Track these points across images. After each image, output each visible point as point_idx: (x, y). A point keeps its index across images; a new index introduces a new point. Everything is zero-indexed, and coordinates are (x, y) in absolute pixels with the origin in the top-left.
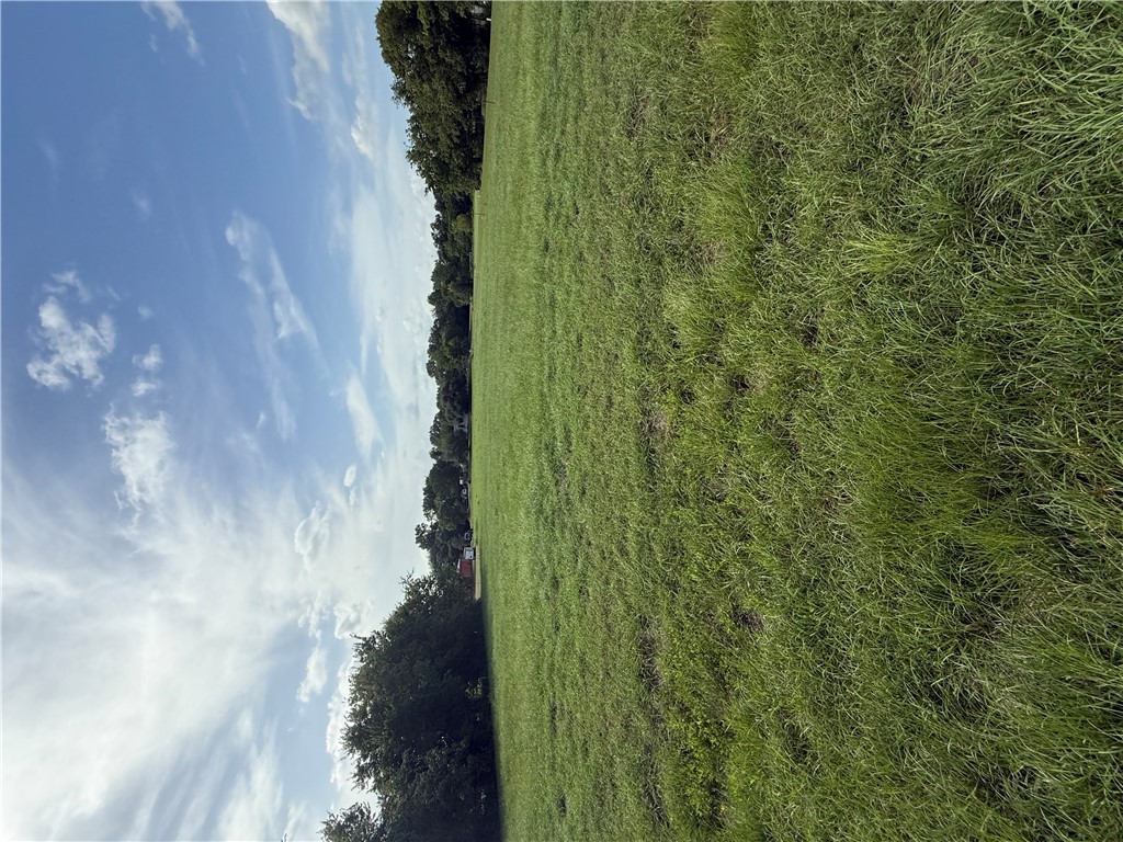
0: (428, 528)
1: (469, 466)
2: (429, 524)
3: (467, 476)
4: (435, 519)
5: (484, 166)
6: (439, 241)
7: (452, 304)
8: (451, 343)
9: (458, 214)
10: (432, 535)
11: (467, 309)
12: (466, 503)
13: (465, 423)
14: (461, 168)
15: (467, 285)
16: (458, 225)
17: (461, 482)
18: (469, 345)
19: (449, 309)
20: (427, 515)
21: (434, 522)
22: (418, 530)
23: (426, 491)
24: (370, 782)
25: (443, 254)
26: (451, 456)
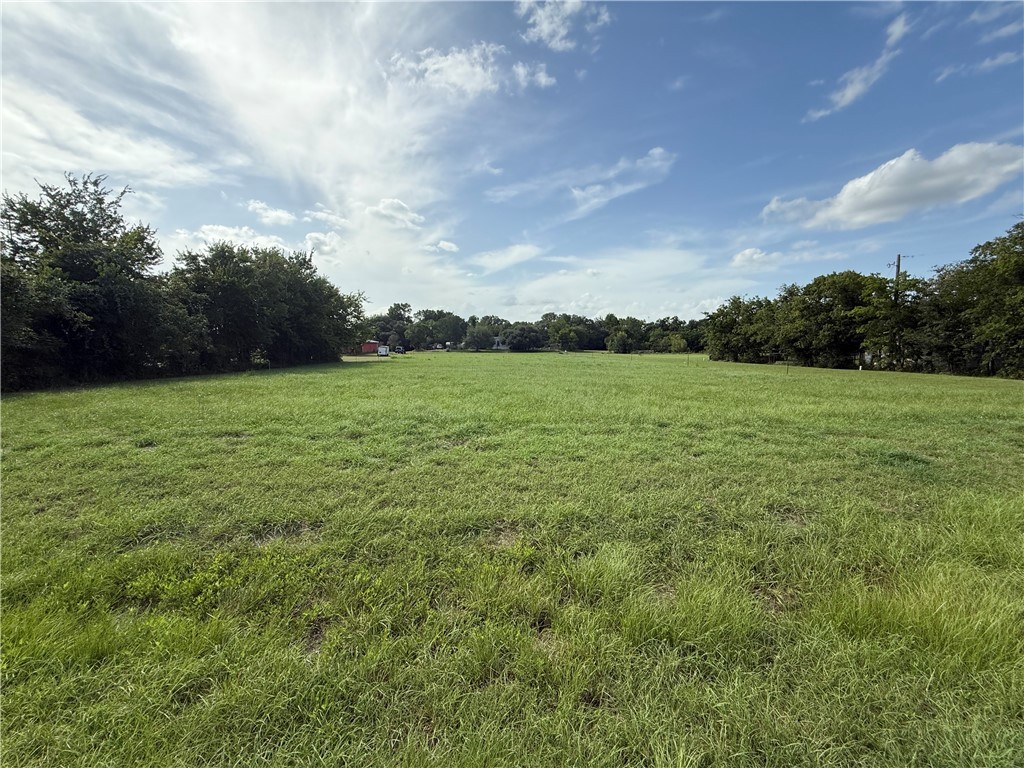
0: (407, 315)
1: (462, 350)
2: (411, 315)
3: (454, 348)
4: (415, 321)
5: (732, 364)
6: (663, 324)
7: (607, 335)
8: (572, 334)
9: (687, 340)
10: (401, 317)
11: (604, 348)
12: (429, 347)
13: (501, 347)
14: (728, 343)
15: (625, 349)
16: (677, 340)
17: (448, 343)
18: (571, 350)
19: (602, 333)
20: (419, 313)
21: (413, 320)
22: (406, 305)
23: (441, 313)
24: (182, 266)
25: (651, 327)
26: (472, 334)
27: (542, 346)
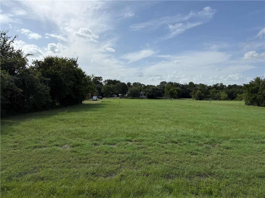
0: (101, 81)
1: (126, 97)
3: (122, 97)
4: (104, 84)
5: (256, 107)
6: (216, 87)
7: (190, 91)
8: (175, 91)
9: (228, 94)
10: (98, 83)
11: (190, 97)
12: (111, 96)
13: (143, 96)
14: (255, 98)
15: (200, 98)
16: (223, 94)
17: (120, 95)
18: (175, 98)
19: (188, 90)
20: (106, 81)
22: (100, 77)
23: (115, 81)
25: (210, 88)
26: (131, 91)
27: (162, 96)
